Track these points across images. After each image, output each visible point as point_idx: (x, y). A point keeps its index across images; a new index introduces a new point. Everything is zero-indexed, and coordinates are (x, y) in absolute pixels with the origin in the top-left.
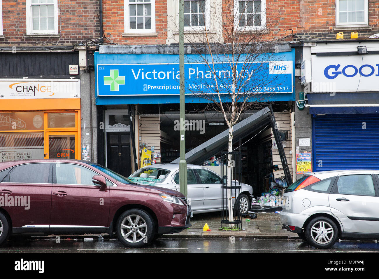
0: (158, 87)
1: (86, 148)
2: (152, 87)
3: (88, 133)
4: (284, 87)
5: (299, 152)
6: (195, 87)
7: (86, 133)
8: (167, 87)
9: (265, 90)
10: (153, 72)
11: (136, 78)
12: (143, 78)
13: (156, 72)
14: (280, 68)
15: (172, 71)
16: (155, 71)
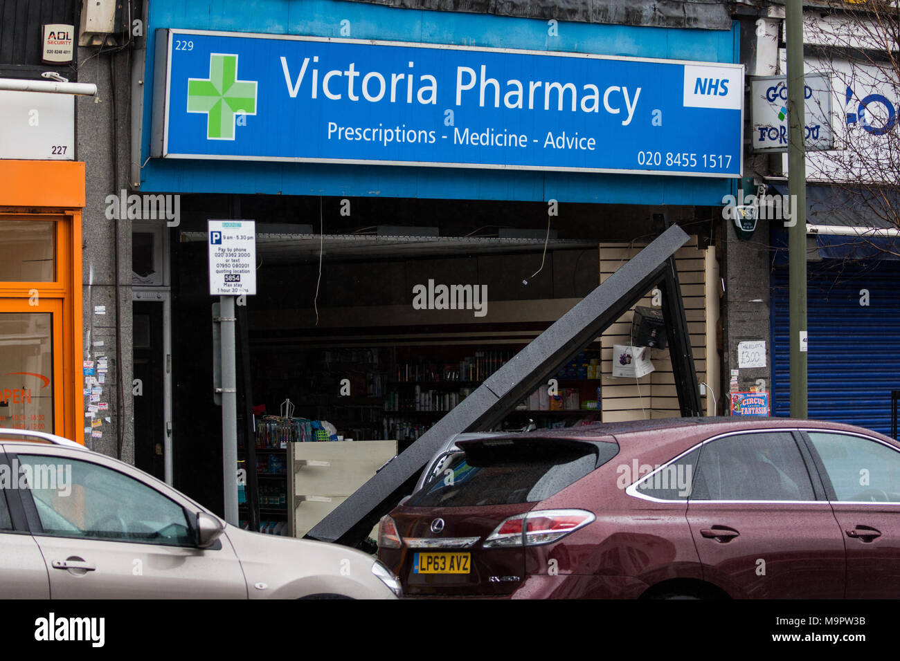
0: (361, 132)
1: (95, 366)
2: (340, 130)
3: (103, 308)
4: (721, 157)
5: (737, 388)
6: (472, 139)
7: (97, 308)
8: (389, 135)
9: (669, 162)
10: (346, 73)
11: (293, 93)
12: (314, 96)
13: (357, 74)
14: (711, 86)
15: (407, 71)
16: (355, 70)
